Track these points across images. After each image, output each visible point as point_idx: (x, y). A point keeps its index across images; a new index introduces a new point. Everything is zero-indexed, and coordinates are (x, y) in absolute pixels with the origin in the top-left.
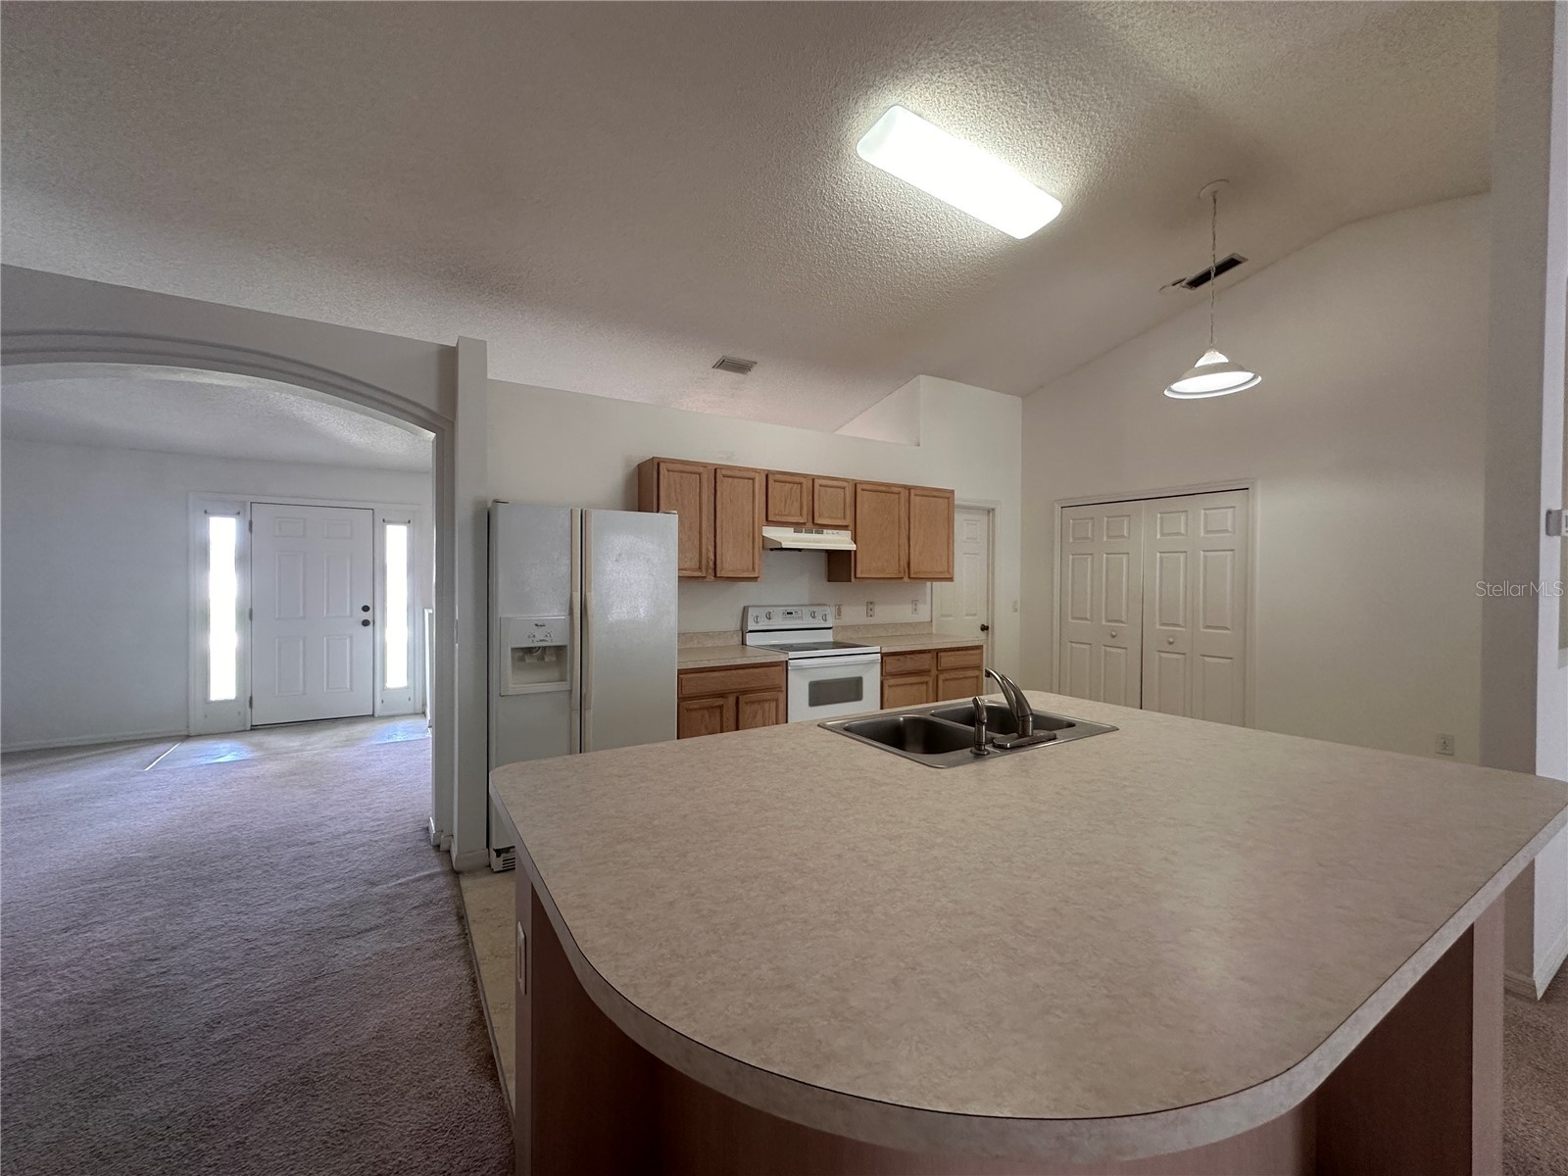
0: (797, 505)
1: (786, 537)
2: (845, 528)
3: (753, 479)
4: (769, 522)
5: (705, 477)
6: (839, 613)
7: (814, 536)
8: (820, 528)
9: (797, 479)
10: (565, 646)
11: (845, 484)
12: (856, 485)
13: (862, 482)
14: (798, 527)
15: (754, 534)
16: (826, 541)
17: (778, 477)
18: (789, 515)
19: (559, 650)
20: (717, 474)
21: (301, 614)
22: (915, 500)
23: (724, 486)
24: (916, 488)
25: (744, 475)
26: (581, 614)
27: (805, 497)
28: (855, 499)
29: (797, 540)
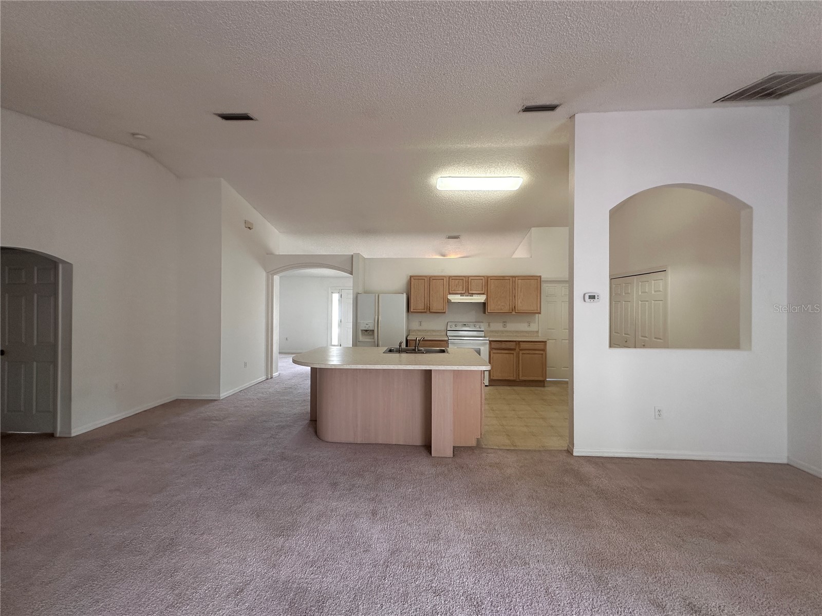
0: (461, 287)
1: (456, 298)
2: (483, 294)
3: (443, 279)
4: (450, 294)
5: (425, 280)
6: (489, 325)
7: (469, 297)
8: (472, 295)
9: (462, 277)
10: (373, 330)
11: (482, 278)
12: (488, 277)
13: (491, 276)
14: (462, 294)
15: (443, 298)
16: (475, 299)
17: (454, 278)
18: (459, 290)
20: (430, 279)
22: (518, 282)
23: (433, 282)
24: (517, 276)
25: (441, 278)
26: (377, 322)
27: (465, 283)
28: (487, 283)
29: (461, 299)
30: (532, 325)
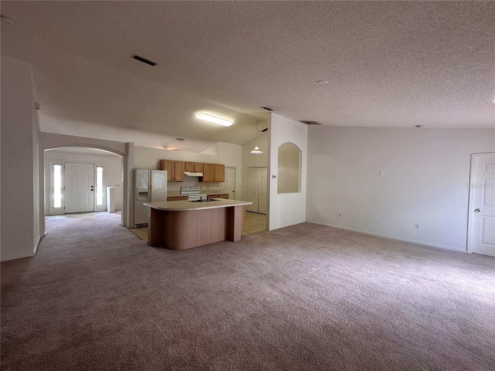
0: (191, 168)
1: (189, 174)
2: (201, 172)
3: (182, 163)
4: (186, 171)
5: (173, 163)
6: (201, 188)
7: (195, 173)
8: (196, 172)
9: (191, 163)
10: (147, 192)
11: (201, 164)
13: (204, 163)
14: (192, 172)
15: (182, 173)
16: (197, 175)
17: (187, 163)
18: (190, 170)
19: (146, 193)
20: (175, 163)
21: (77, 188)
22: (216, 167)
23: (177, 164)
24: (216, 164)
25: (181, 162)
26: (150, 187)
27: (193, 166)
28: (203, 167)
29: (191, 174)
30: (219, 187)
